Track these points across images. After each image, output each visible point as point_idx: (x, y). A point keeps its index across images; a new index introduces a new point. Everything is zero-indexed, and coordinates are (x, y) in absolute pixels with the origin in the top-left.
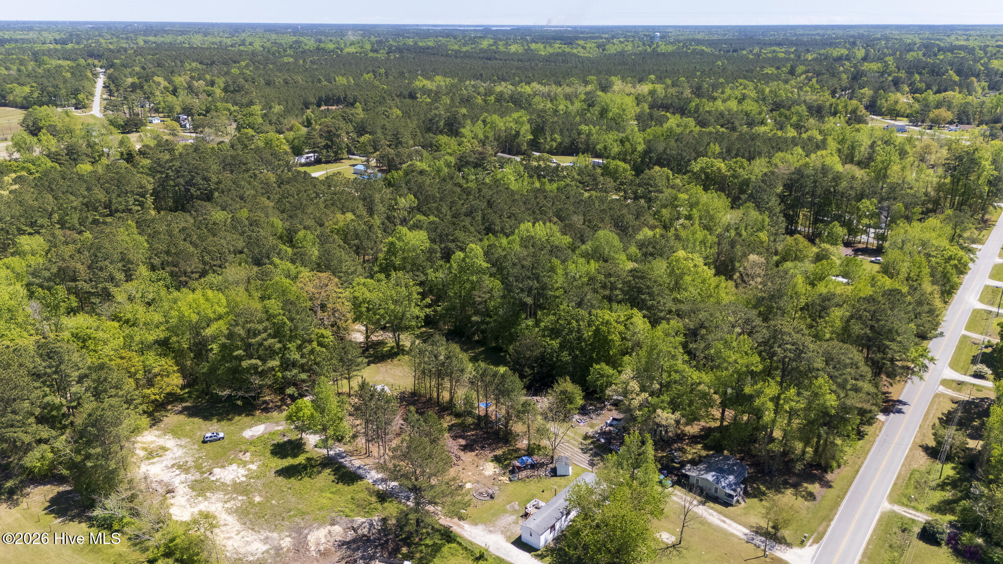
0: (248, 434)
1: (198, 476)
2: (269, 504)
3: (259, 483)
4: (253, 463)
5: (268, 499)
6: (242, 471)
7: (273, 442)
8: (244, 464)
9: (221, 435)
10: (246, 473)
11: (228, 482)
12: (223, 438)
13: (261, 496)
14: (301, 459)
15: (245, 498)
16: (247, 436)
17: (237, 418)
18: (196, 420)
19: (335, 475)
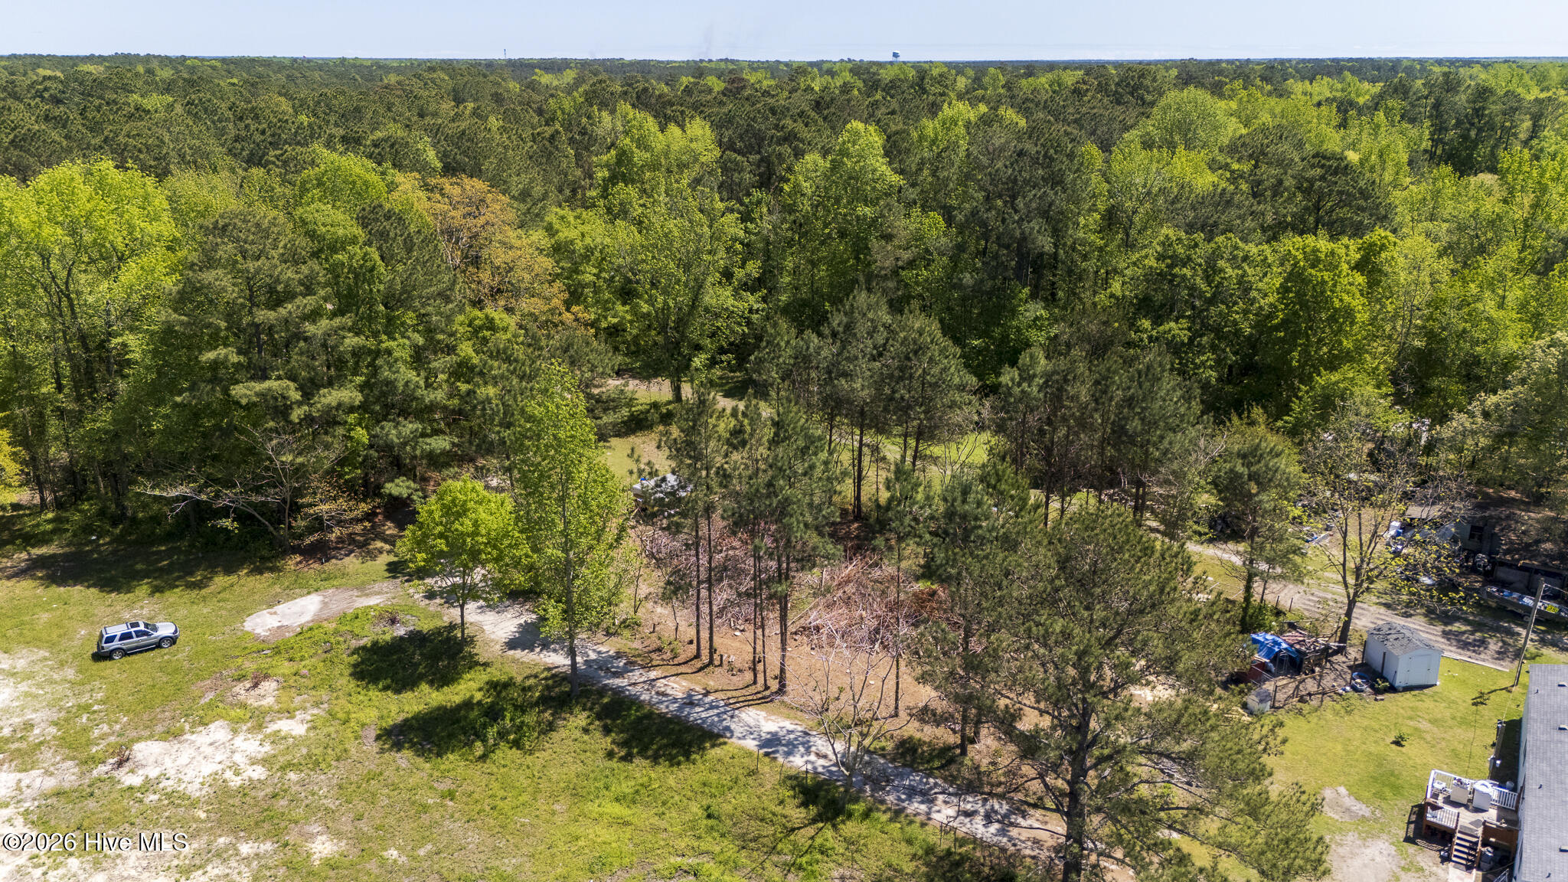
0: (262, 623)
1: (69, 775)
2: (372, 866)
3: (323, 785)
4: (290, 714)
5: (365, 846)
6: (249, 745)
7: (354, 643)
8: (258, 720)
9: (165, 630)
10: (268, 748)
11: (194, 790)
12: (173, 640)
13: (338, 835)
14: (468, 688)
15: (267, 846)
16: (261, 631)
17: (220, 580)
18: (77, 592)
19: (607, 731)
